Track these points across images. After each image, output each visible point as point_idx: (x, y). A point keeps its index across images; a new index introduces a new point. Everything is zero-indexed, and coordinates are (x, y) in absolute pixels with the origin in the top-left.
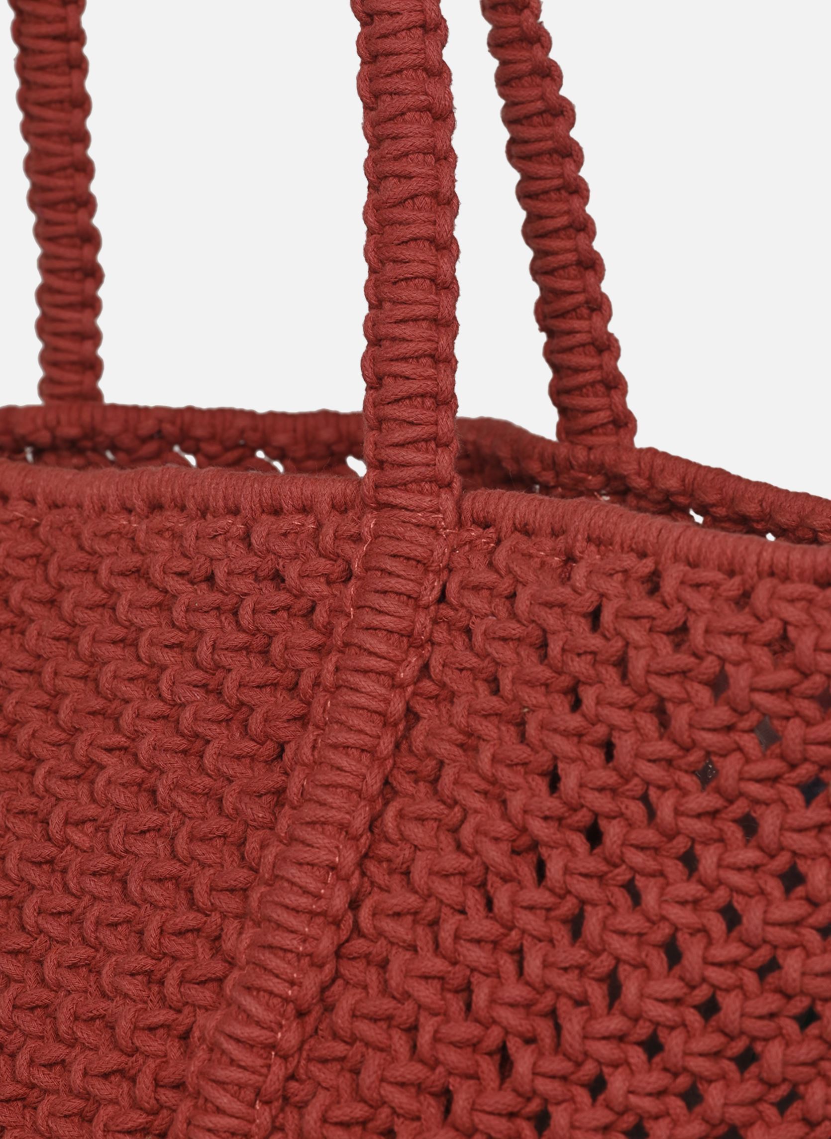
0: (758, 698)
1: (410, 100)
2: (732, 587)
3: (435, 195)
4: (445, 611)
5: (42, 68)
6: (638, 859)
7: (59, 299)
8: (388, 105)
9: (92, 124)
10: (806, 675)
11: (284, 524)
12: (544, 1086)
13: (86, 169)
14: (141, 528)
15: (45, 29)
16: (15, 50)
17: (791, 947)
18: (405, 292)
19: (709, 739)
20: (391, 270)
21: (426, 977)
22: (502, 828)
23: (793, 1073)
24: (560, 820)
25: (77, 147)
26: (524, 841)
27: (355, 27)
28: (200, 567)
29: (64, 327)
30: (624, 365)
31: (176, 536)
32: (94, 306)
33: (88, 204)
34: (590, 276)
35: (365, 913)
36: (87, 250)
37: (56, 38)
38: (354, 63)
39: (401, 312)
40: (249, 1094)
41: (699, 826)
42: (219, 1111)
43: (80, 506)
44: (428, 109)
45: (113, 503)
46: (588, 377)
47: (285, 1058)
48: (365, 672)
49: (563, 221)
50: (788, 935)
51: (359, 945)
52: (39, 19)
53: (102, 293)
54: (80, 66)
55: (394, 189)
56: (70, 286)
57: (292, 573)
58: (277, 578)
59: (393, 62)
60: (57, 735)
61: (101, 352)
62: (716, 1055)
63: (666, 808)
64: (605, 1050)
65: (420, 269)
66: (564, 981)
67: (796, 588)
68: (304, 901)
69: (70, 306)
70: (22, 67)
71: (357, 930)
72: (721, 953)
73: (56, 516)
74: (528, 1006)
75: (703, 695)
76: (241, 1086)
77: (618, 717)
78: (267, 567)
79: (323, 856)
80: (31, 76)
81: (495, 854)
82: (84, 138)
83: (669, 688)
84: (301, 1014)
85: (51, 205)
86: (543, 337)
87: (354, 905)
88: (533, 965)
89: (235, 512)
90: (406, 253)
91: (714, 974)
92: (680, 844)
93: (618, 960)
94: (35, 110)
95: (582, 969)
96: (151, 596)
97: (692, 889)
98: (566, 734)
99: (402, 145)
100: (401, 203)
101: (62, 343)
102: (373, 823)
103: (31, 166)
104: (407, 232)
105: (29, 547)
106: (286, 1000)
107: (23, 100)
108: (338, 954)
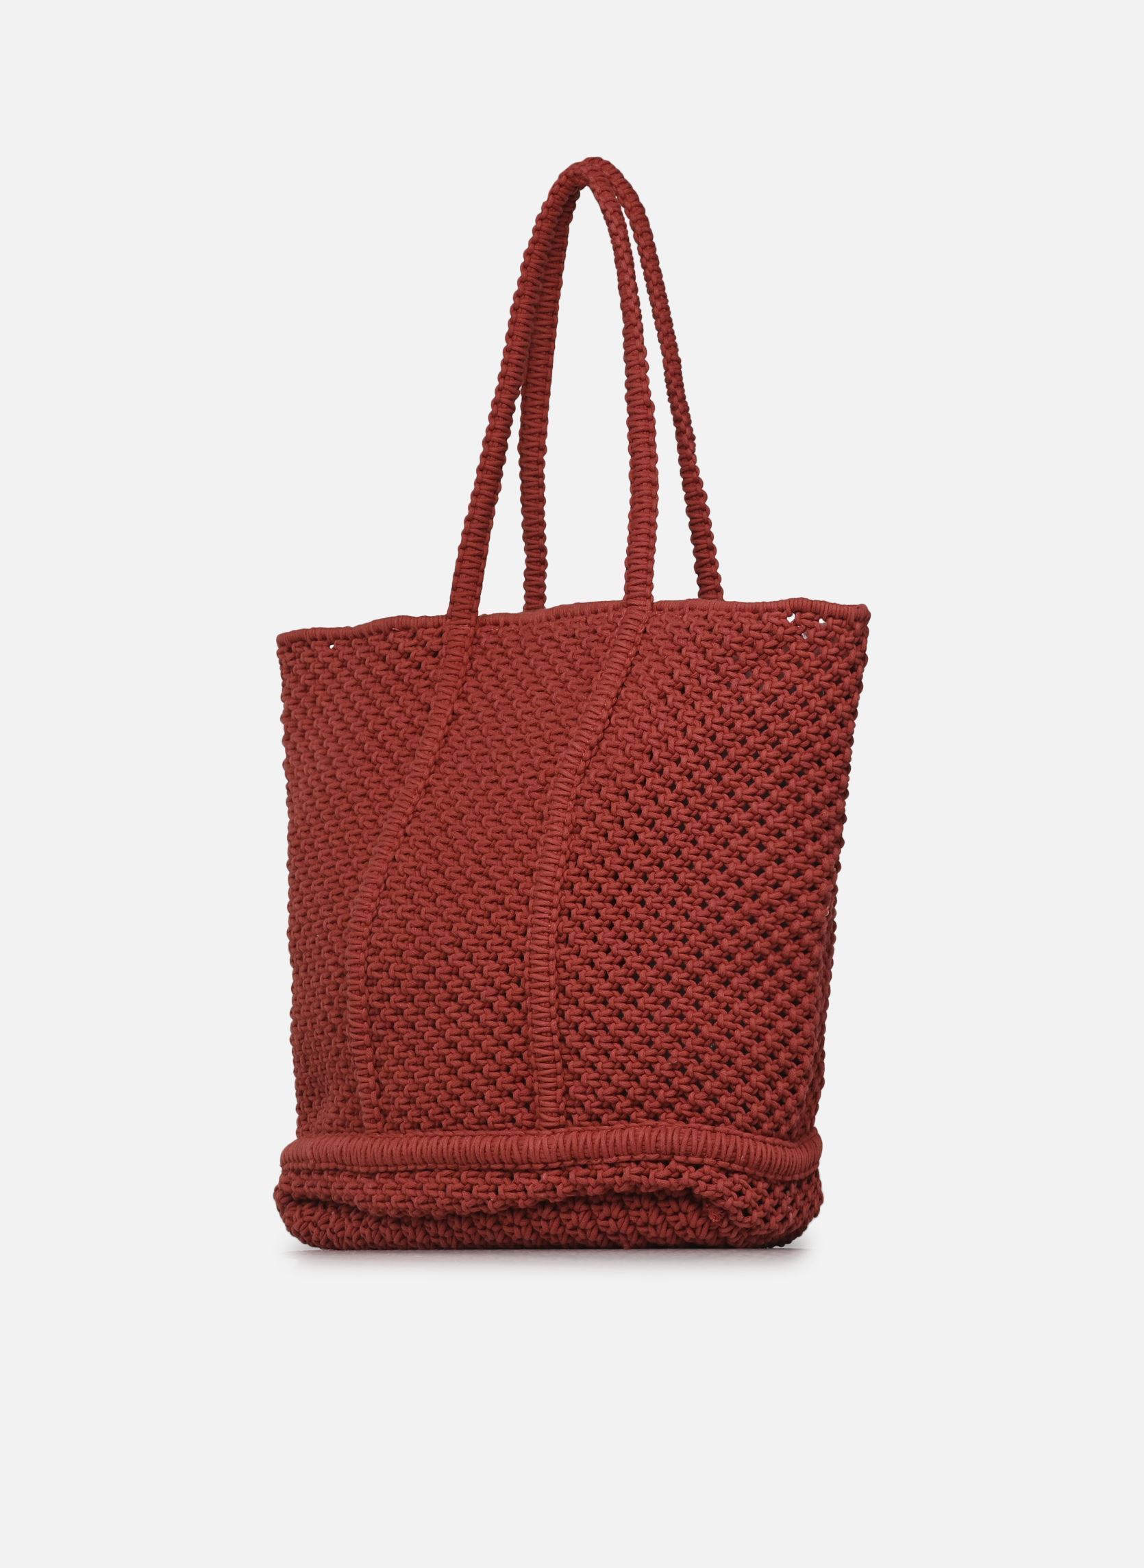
0: (733, 645)
1: (644, 479)
2: (728, 615)
3: (650, 509)
4: (645, 635)
5: (529, 487)
6: (695, 695)
7: (531, 572)
8: (638, 481)
9: (546, 508)
10: (747, 638)
11: (598, 616)
12: (662, 761)
13: (543, 524)
14: (552, 625)
15: (531, 473)
16: (520, 482)
17: (738, 719)
18: (640, 538)
19: (717, 658)
20: (635, 532)
21: (630, 734)
22: (656, 690)
23: (738, 758)
24: (673, 686)
25: (540, 516)
26: (662, 694)
27: (629, 457)
28: (570, 632)
29: (533, 583)
30: (722, 584)
31: (563, 624)
32: (544, 575)
33: (543, 537)
34: (711, 553)
35: (612, 719)
36: (542, 554)
37: (534, 476)
38: (628, 469)
39: (637, 544)
40: (573, 772)
41: (713, 685)
42: (564, 776)
43: (533, 622)
44: (650, 482)
45: (544, 618)
46: (710, 587)
47: (585, 761)
48: (619, 652)
49: (702, 533)
50: (738, 715)
51: (610, 729)
52: (529, 469)
53: (547, 571)
54: (542, 487)
55: (638, 506)
56: (535, 567)
57: (599, 630)
58: (595, 632)
59: (640, 467)
60: (521, 691)
61: (546, 593)
62: (715, 751)
63: (704, 680)
64: (681, 749)
65: (644, 531)
66: (671, 731)
67: (747, 613)
68: (594, 716)
69: (536, 575)
70: (522, 488)
71: (610, 725)
72: (717, 720)
73: (525, 627)
74: (659, 739)
75: (717, 646)
76: (571, 769)
77: (692, 655)
78: (592, 629)
79: (602, 703)
80: (525, 490)
81: (654, 698)
82: (543, 513)
83: (707, 644)
84: (591, 749)
85: (530, 538)
86: (697, 576)
87: (609, 718)
88: (661, 727)
89: (582, 614)
90: (641, 526)
91: (715, 727)
92: (708, 691)
93: (687, 724)
94: (526, 503)
95: (676, 727)
96: (554, 644)
97: (710, 703)
98: (677, 661)
99: (641, 493)
100: (640, 511)
101: (532, 589)
102: (618, 695)
103: (524, 525)
104: (641, 520)
105: (515, 637)
106: (587, 744)
107: (522, 500)
108: (604, 731)
